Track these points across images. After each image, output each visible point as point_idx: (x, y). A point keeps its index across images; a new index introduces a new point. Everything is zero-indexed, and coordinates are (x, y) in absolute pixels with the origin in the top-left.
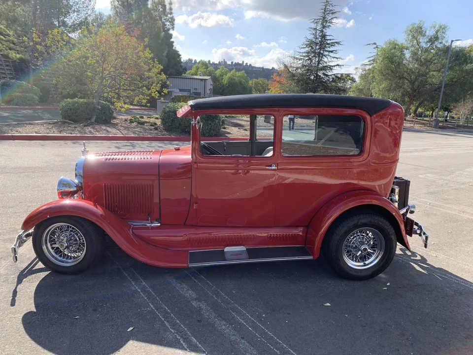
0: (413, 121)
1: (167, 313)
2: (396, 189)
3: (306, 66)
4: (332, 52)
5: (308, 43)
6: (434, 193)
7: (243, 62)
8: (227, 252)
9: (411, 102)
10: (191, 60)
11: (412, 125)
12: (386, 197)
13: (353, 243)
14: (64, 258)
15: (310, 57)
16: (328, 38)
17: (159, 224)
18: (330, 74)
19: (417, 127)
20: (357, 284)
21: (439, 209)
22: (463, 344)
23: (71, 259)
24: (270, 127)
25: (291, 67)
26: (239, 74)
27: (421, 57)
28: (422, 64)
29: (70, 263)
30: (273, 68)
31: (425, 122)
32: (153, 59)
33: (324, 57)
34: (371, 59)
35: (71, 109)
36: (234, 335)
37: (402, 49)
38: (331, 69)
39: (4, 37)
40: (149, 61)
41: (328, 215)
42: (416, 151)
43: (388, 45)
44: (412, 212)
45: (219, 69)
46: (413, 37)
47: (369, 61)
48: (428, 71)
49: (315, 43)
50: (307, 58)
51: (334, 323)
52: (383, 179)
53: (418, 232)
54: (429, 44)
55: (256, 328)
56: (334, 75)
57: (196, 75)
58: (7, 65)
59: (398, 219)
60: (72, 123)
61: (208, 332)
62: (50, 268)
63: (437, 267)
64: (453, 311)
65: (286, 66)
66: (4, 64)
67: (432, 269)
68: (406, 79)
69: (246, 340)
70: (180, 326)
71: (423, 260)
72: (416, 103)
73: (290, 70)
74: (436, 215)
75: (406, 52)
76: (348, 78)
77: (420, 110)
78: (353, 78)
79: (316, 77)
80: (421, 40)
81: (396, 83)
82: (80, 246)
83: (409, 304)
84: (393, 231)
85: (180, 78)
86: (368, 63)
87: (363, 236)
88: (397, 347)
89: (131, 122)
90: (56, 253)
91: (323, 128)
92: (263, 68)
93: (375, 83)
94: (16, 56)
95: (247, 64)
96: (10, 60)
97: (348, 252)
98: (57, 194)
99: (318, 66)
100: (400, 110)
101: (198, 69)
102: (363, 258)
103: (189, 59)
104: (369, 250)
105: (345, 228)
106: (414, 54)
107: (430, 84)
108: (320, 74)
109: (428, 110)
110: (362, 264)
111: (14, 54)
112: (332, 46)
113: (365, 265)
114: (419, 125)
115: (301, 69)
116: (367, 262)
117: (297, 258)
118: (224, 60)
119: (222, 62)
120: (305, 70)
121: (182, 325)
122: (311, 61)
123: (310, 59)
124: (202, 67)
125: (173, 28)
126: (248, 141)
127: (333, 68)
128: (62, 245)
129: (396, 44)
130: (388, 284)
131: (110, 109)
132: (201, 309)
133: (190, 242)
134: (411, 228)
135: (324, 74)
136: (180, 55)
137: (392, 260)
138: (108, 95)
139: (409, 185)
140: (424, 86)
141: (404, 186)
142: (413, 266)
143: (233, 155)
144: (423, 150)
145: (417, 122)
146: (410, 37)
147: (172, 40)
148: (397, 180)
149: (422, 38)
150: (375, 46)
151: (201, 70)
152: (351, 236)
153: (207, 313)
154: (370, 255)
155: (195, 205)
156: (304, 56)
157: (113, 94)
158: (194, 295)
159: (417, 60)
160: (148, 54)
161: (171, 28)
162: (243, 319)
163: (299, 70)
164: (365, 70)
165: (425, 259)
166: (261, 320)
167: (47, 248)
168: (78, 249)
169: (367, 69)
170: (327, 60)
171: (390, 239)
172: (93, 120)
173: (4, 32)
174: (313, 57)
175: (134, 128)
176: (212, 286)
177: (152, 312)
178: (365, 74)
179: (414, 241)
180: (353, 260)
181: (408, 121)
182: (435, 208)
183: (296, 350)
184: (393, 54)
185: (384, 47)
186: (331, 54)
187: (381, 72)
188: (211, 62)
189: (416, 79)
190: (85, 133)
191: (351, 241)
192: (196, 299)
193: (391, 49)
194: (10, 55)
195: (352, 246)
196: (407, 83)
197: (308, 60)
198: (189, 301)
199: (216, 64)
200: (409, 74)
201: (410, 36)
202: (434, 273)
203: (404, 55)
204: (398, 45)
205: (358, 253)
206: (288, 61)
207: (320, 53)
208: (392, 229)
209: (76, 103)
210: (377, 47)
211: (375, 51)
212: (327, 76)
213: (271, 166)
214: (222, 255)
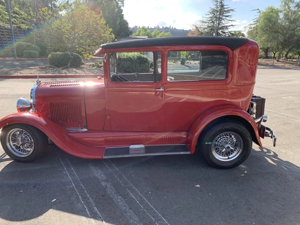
0: (284, 62)
1: (83, 190)
2: (254, 104)
3: (210, 27)
4: (228, 16)
5: (211, 11)
6: (292, 109)
7: (170, 26)
8: (131, 148)
9: (283, 48)
10: (137, 27)
11: (283, 64)
12: (245, 110)
13: (220, 143)
14: (21, 152)
15: (213, 20)
16: (225, 7)
17: (87, 130)
18: (226, 31)
19: (287, 66)
20: (222, 171)
21: (293, 120)
22: (295, 217)
23: (26, 152)
24: (185, 67)
25: (200, 28)
26: (166, 34)
27: (291, 17)
28: (291, 22)
29: (24, 155)
30: (190, 30)
31: (293, 62)
32: (106, 24)
33: (222, 20)
34: (255, 20)
35: (55, 59)
36: (125, 206)
37: (277, 12)
38: (227, 28)
39: (19, 16)
40: (104, 26)
41: (202, 122)
42: (284, 81)
43: (268, 10)
44: (265, 121)
45: (154, 31)
46: (285, 3)
47: (254, 22)
48: (295, 27)
49: (216, 11)
50: (211, 22)
51: (199, 199)
52: (244, 97)
53: (270, 135)
54: (296, 8)
55: (142, 201)
56: (229, 32)
57: (139, 35)
58: (20, 33)
59: (253, 126)
60: (55, 68)
61: (108, 203)
62: (12, 158)
63: (284, 160)
64: (292, 192)
65: (197, 28)
66: (18, 32)
67: (280, 162)
68: (280, 32)
69: (132, 210)
70: (89, 199)
71: (275, 155)
72: (287, 50)
73: (200, 30)
74: (290, 124)
75: (280, 14)
76: (240, 34)
77: (290, 54)
78: (243, 34)
79: (217, 34)
80: (291, 6)
81: (272, 36)
82: (31, 144)
83: (258, 187)
84: (249, 135)
85: (128, 38)
86: (253, 23)
87: (228, 138)
88: (243, 218)
89: (93, 66)
90: (17, 148)
91: (217, 67)
92: (183, 30)
93: (258, 37)
94: (25, 27)
95: (172, 27)
96: (22, 30)
97: (216, 149)
98: (17, 110)
99: (218, 26)
100: (256, 46)
101: (140, 32)
102: (228, 154)
103: (135, 26)
104: (231, 148)
105: (213, 132)
106: (286, 15)
107: (297, 36)
108: (220, 32)
109: (296, 55)
110: (227, 157)
111: (24, 26)
112: (228, 12)
113: (229, 158)
114: (289, 65)
115: (206, 29)
116: (230, 157)
117: (182, 153)
118: (158, 26)
119: (156, 27)
120: (209, 30)
121: (90, 199)
122: (214, 23)
123: (213, 22)
124: (143, 30)
125: (123, 6)
126: (152, 73)
127: (229, 27)
128: (18, 143)
129: (273, 9)
130: (246, 172)
131: (79, 58)
132: (106, 187)
133: (107, 142)
134: (263, 132)
135: (222, 32)
136: (128, 23)
137: (249, 155)
138: (79, 49)
139: (264, 102)
140: (292, 38)
141: (261, 102)
142: (266, 160)
143: (133, 82)
144: (288, 81)
145: (287, 62)
146: (283, 4)
147: (122, 13)
148: (256, 98)
149: (291, 4)
150: (258, 11)
151: (142, 32)
152: (219, 138)
153: (110, 190)
154: (232, 151)
155: (108, 117)
156: (209, 20)
157: (82, 49)
158: (105, 178)
159: (288, 19)
160: (103, 21)
161: (122, 5)
162: (134, 195)
163: (206, 30)
164: (251, 28)
165: (277, 155)
166: (147, 196)
167: (10, 144)
168: (30, 146)
169: (253, 27)
170: (225, 23)
171: (247, 141)
172: (69, 65)
173: (19, 13)
174: (215, 20)
175: (94, 70)
176: (119, 172)
177: (72, 189)
178: (251, 31)
179: (266, 142)
180: (220, 155)
181: (281, 62)
182: (291, 119)
183: (167, 218)
184: (271, 16)
185: (265, 11)
186: (228, 18)
187: (262, 28)
188: (150, 28)
189: (287, 33)
190: (62, 73)
191: (219, 141)
192: (105, 181)
193: (270, 13)
194: (22, 27)
195: (219, 145)
196: (280, 36)
197: (212, 22)
198: (100, 182)
199: (153, 28)
200: (282, 29)
201: (283, 2)
202: (281, 164)
203: (279, 16)
204: (274, 9)
205: (223, 150)
206: (199, 24)
207: (219, 17)
208: (249, 133)
209: (58, 54)
210: (260, 12)
211: (258, 14)
212: (224, 33)
213: (160, 89)
214: (127, 151)
